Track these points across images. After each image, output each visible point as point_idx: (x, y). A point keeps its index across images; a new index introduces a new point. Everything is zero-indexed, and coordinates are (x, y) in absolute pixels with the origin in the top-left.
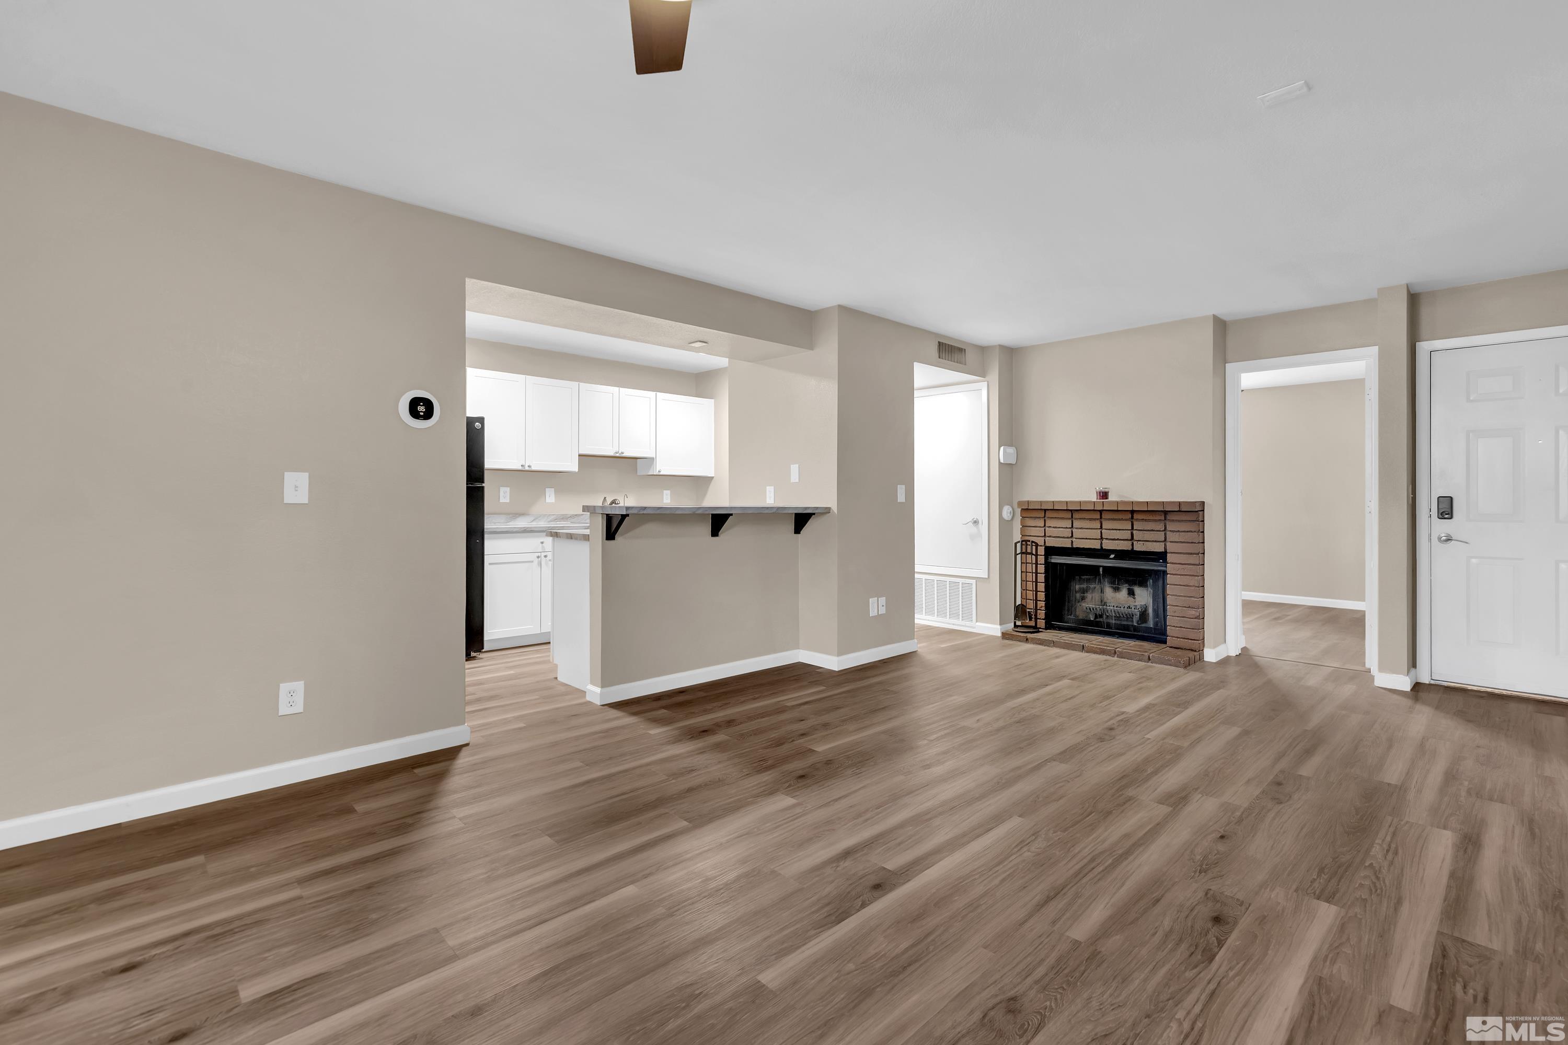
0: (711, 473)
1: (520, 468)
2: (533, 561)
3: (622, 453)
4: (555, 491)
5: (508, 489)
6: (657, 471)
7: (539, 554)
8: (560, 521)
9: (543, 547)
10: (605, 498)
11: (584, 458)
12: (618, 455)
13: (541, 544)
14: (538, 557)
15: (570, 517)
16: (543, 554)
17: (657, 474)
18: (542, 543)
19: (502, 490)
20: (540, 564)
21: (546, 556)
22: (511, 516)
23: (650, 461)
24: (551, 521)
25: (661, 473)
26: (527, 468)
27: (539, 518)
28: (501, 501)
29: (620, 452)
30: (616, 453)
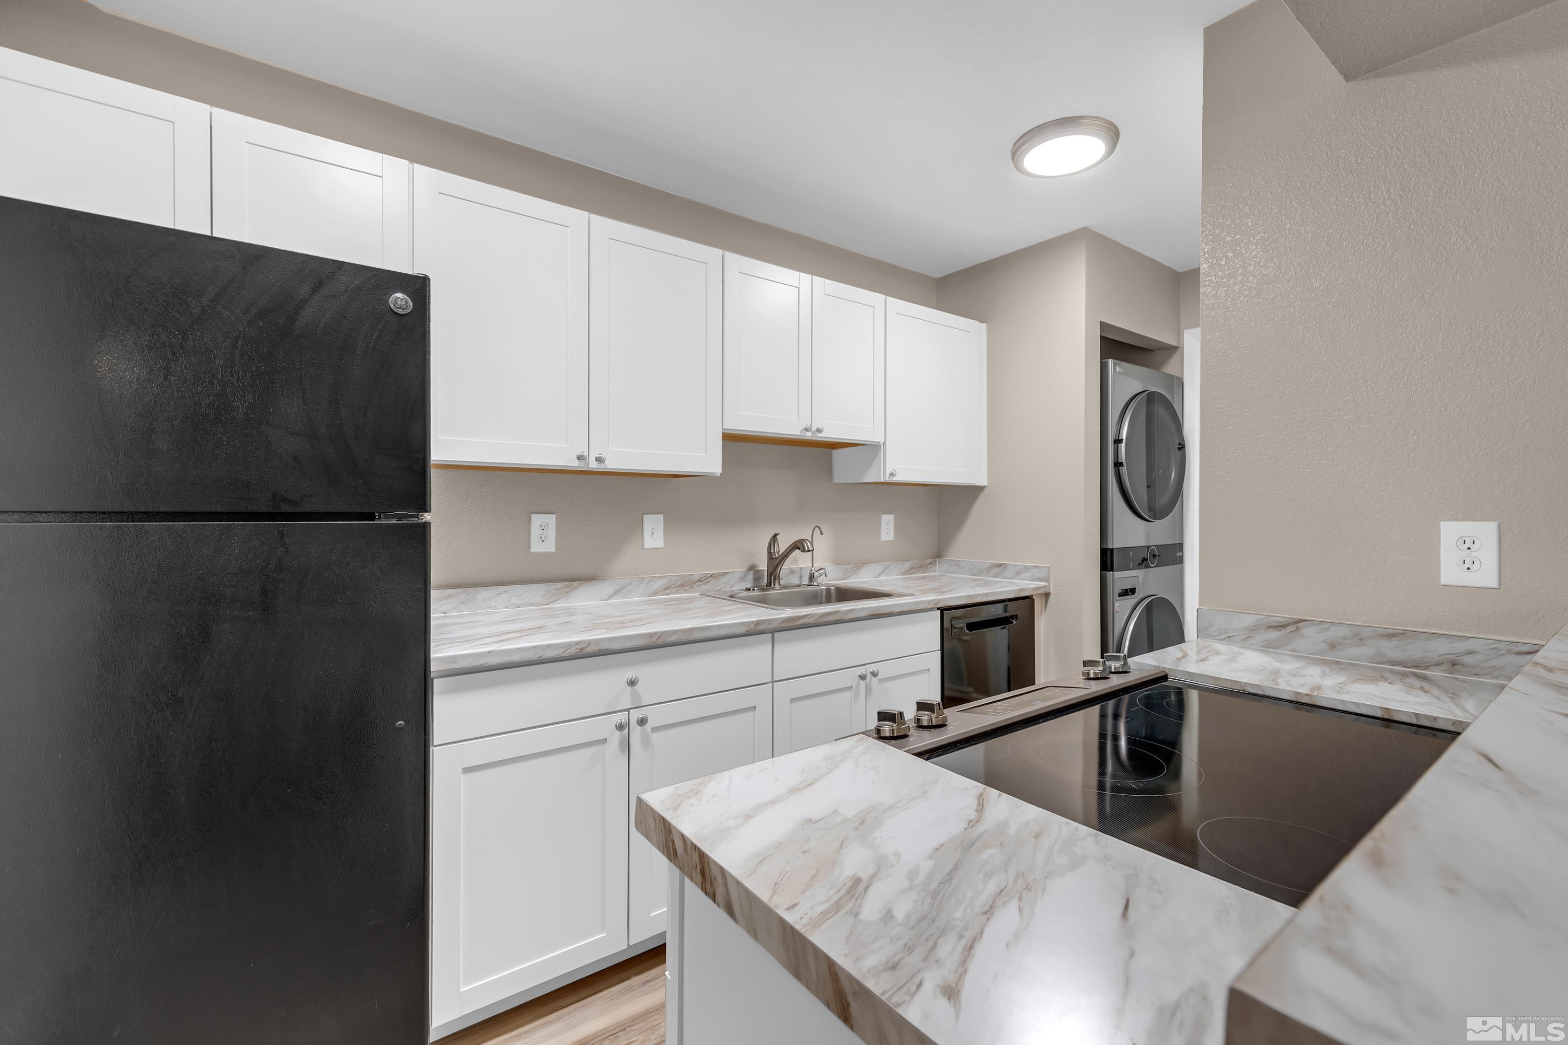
0: (982, 481)
1: (575, 464)
2: (604, 741)
3: (819, 431)
4: (666, 522)
5: (551, 519)
6: (888, 475)
7: (622, 717)
8: (676, 592)
9: (635, 696)
10: (775, 536)
11: (730, 439)
12: (808, 436)
13: (628, 689)
14: (620, 727)
15: (699, 581)
16: (636, 715)
17: (887, 479)
18: (632, 683)
19: (537, 521)
20: (627, 746)
21: (642, 722)
22: (559, 585)
23: (871, 450)
24: (656, 594)
25: (895, 479)
26: (594, 465)
27: (629, 588)
28: (533, 550)
29: (814, 429)
30: (806, 430)
